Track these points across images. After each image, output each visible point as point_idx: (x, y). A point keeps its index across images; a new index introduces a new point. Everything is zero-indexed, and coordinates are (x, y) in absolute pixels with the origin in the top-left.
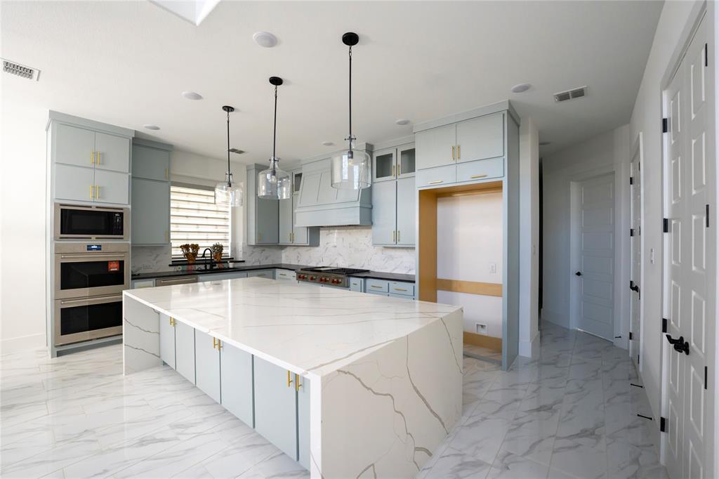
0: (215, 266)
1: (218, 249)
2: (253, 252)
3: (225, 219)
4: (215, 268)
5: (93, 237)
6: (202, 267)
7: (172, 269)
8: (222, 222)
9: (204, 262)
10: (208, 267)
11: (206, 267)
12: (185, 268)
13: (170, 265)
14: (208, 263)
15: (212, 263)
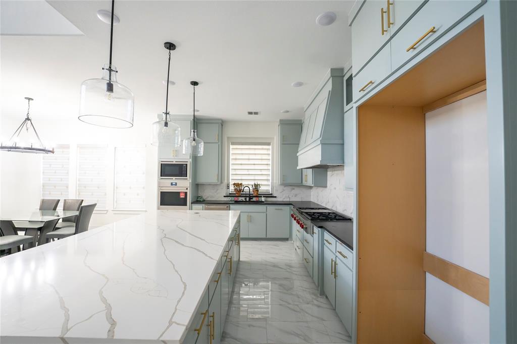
0: (252, 199)
1: (256, 187)
2: (284, 190)
3: (267, 164)
4: (251, 200)
5: (174, 178)
6: (243, 199)
7: (226, 199)
8: (266, 167)
9: (245, 195)
10: (248, 199)
11: (246, 199)
12: (233, 199)
13: (224, 196)
14: (248, 197)
15: (251, 197)
